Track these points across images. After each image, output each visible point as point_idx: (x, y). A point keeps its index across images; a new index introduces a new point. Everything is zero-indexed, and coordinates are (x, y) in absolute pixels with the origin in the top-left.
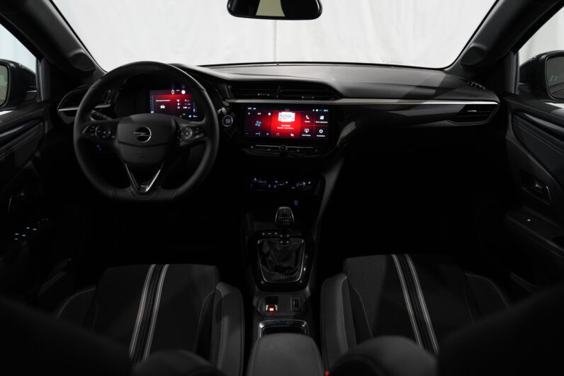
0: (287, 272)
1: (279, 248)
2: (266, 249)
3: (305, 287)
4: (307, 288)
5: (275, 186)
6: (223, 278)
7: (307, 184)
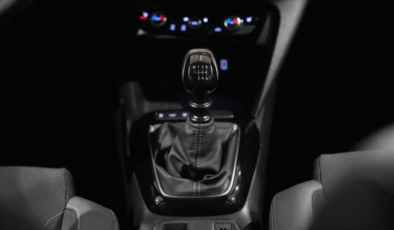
0: (205, 178)
1: (189, 131)
2: (166, 141)
3: (241, 206)
4: (245, 210)
5: (184, 28)
6: (80, 190)
7: (245, 22)
